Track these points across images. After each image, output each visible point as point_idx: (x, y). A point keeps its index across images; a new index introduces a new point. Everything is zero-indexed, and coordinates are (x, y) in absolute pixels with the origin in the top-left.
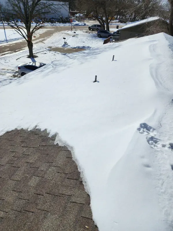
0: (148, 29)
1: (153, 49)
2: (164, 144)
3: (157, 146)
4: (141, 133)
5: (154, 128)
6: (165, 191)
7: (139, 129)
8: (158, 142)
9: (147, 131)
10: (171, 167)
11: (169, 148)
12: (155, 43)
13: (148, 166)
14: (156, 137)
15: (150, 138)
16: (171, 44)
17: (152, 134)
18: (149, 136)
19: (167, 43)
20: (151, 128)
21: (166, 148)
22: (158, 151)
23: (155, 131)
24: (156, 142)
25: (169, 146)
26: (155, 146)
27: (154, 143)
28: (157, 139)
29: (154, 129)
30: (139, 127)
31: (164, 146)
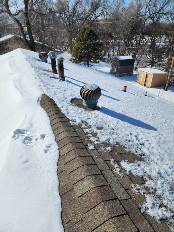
0: (7, 46)
1: (12, 64)
2: (37, 137)
3: (32, 142)
4: (17, 139)
5: (27, 129)
6: (43, 171)
7: (14, 137)
8: (32, 138)
9: (21, 134)
10: (44, 151)
11: (41, 138)
12: (14, 58)
13: (27, 161)
14: (29, 136)
15: (25, 139)
16: (28, 57)
17: (26, 135)
18: (24, 138)
19: (25, 57)
20: (24, 130)
21: (39, 140)
22: (33, 146)
23: (28, 131)
24: (31, 140)
25: (41, 137)
26: (30, 143)
27: (29, 141)
28: (31, 137)
29: (27, 131)
30: (13, 135)
31: (37, 139)
